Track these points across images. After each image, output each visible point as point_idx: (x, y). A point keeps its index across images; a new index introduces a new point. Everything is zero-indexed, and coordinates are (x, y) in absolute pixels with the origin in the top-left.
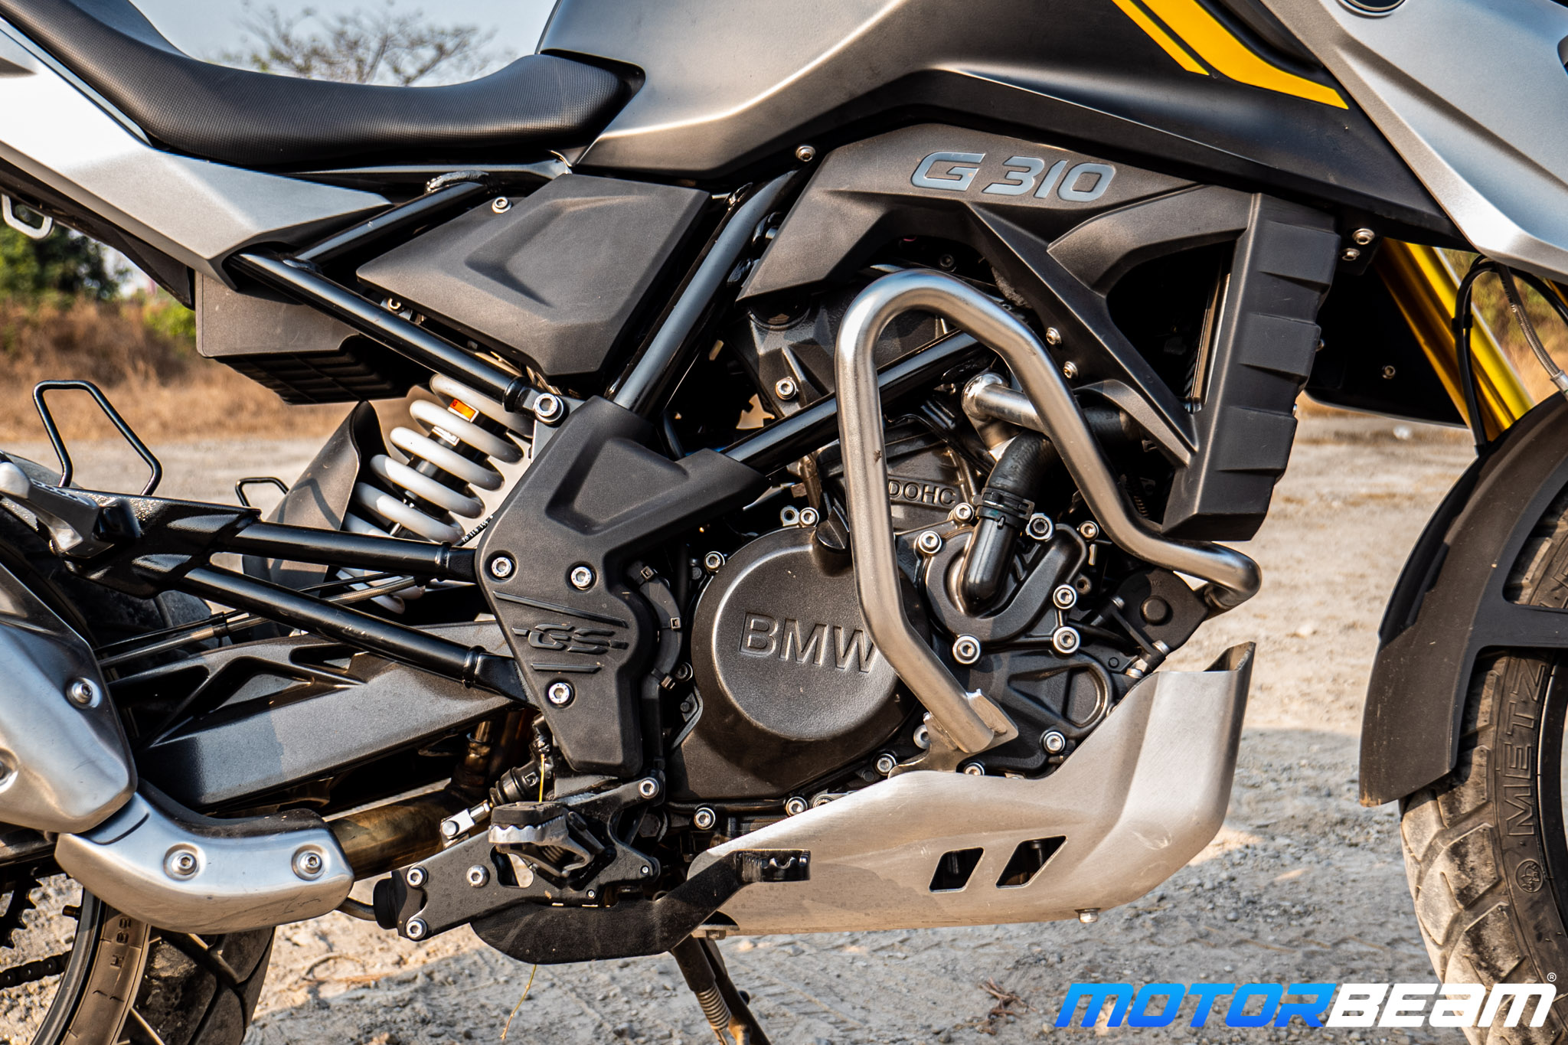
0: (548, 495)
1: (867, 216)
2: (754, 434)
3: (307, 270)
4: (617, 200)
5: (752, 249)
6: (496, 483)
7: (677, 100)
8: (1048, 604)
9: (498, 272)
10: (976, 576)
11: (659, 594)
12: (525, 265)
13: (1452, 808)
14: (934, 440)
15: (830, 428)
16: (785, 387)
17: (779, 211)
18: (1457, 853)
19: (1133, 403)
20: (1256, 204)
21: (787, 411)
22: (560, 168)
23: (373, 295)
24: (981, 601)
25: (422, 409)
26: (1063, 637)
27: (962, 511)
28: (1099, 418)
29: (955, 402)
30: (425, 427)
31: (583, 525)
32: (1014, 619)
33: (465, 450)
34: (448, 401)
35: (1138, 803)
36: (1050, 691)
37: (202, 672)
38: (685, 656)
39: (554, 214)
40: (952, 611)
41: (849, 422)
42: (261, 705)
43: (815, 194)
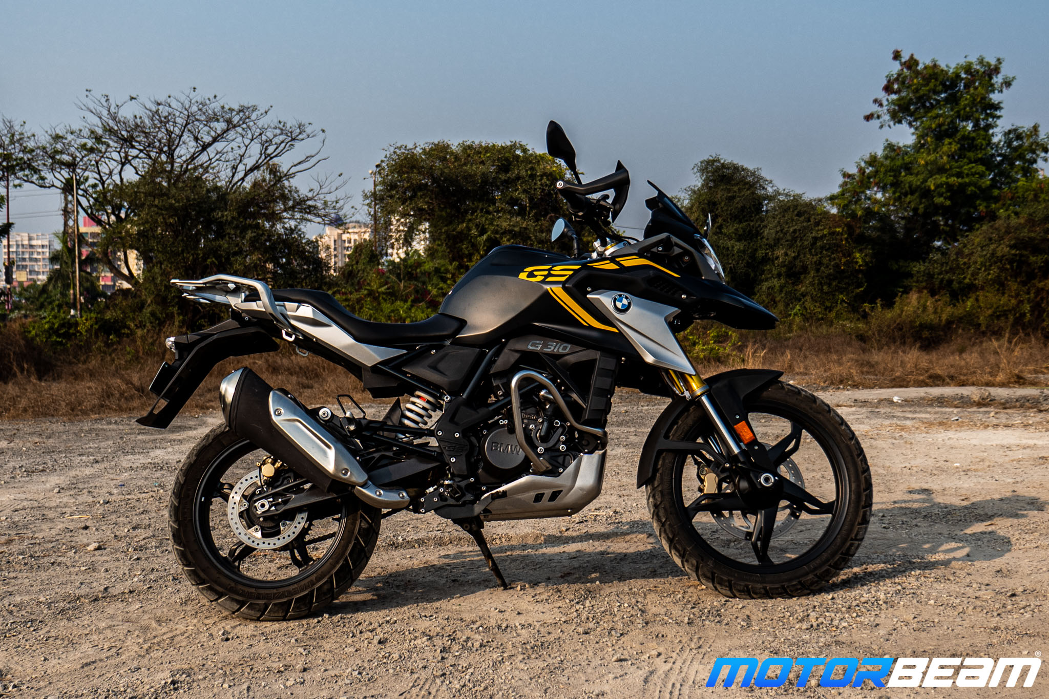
0: (449, 418)
1: (517, 355)
2: (492, 404)
3: (392, 368)
4: (461, 352)
5: (492, 362)
6: (430, 417)
7: (475, 328)
8: (559, 440)
9: (434, 368)
10: (542, 434)
11: (474, 440)
12: (441, 366)
13: (653, 486)
14: (535, 404)
15: (510, 402)
16: (500, 393)
17: (497, 354)
18: (654, 496)
19: (575, 396)
20: (599, 353)
21: (501, 398)
22: (448, 343)
23: (405, 373)
24: (544, 439)
25: (413, 399)
26: (562, 447)
27: (540, 420)
28: (568, 399)
29: (538, 396)
30: (414, 403)
31: (457, 424)
32: (551, 443)
33: (424, 408)
34: (419, 397)
35: (579, 483)
36: (560, 460)
37: (374, 457)
38: (479, 453)
39: (447, 354)
40: (538, 443)
41: (514, 400)
42: (386, 465)
43: (506, 350)
